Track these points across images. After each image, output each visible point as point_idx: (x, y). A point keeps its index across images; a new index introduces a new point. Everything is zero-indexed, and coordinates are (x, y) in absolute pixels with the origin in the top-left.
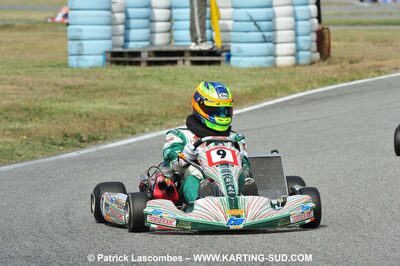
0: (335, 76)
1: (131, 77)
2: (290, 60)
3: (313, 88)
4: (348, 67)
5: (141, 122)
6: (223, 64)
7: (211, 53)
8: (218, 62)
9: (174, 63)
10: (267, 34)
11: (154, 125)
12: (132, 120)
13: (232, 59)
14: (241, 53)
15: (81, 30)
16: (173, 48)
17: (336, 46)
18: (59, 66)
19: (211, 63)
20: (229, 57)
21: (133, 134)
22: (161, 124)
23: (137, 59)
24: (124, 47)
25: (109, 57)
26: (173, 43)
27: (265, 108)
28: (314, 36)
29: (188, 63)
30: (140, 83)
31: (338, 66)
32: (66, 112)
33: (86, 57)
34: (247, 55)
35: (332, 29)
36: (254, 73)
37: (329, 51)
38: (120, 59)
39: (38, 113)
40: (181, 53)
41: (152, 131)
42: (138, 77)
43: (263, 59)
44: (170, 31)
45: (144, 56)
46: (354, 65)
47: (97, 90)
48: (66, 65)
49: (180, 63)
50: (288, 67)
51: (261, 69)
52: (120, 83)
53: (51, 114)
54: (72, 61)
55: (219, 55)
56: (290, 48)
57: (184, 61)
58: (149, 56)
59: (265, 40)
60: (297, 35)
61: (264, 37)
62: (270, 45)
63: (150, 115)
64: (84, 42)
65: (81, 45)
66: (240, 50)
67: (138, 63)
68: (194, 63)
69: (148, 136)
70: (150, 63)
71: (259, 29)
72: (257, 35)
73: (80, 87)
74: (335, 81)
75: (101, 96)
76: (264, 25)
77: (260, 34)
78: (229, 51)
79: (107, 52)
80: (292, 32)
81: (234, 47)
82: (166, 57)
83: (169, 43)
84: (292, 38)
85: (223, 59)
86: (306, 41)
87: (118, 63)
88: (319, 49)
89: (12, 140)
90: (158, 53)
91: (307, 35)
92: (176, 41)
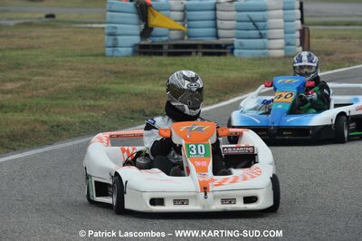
1: (160, 65)
2: (281, 53)
4: (327, 58)
6: (229, 56)
7: (218, 46)
8: (224, 54)
9: (189, 54)
10: (263, 32)
13: (236, 51)
14: (242, 47)
15: (116, 28)
16: (187, 41)
17: (314, 42)
18: (96, 55)
19: (219, 54)
20: (233, 49)
23: (160, 50)
25: (137, 48)
26: (186, 37)
28: (298, 34)
29: (200, 54)
32: (123, 93)
33: (120, 49)
34: (247, 49)
35: (311, 28)
36: (256, 62)
37: (309, 45)
38: (146, 50)
40: (195, 46)
42: (166, 65)
43: (260, 51)
45: (166, 48)
46: (331, 57)
47: (140, 75)
48: (104, 55)
49: (194, 54)
50: (279, 58)
51: (260, 59)
52: (155, 69)
54: (108, 51)
55: (225, 48)
56: (281, 43)
57: (197, 52)
58: (169, 48)
59: (261, 36)
60: (285, 33)
61: (260, 34)
62: (265, 40)
64: (118, 37)
65: (116, 39)
66: (241, 45)
67: (160, 54)
68: (205, 54)
70: (170, 54)
71: (257, 28)
72: (255, 33)
73: (124, 72)
75: (145, 80)
76: (259, 24)
77: (257, 32)
78: (233, 45)
79: (136, 45)
80: (282, 31)
81: (237, 42)
82: (181, 50)
83: (183, 39)
84: (283, 35)
85: (228, 51)
86: (292, 37)
87: (145, 54)
88: (302, 44)
89: (94, 114)
90: (176, 46)
91: (293, 33)
92: (189, 37)
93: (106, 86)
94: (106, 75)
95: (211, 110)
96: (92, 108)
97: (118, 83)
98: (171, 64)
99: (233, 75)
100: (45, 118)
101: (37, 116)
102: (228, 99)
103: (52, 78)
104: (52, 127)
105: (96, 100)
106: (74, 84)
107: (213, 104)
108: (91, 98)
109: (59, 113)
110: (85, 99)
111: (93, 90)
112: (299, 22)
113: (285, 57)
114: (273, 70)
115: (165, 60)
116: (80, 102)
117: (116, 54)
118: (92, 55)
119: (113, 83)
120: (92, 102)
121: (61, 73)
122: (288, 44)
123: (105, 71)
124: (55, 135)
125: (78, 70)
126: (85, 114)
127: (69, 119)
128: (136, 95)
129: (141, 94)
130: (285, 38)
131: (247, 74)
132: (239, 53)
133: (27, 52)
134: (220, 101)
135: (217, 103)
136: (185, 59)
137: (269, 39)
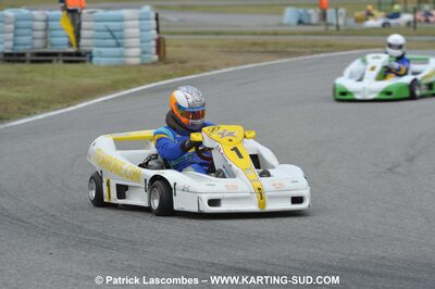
0: (171, 72)
1: (20, 71)
2: (136, 61)
3: (156, 81)
4: (180, 65)
5: (34, 106)
6: (88, 64)
7: (78, 54)
8: (83, 62)
9: (50, 61)
10: (120, 41)
11: (44, 108)
12: (26, 104)
13: (95, 59)
14: (100, 55)
16: (49, 50)
17: (170, 51)
19: (77, 62)
20: (91, 57)
21: (29, 115)
22: (48, 107)
23: (22, 58)
24: (13, 49)
26: (49, 46)
27: (122, 96)
28: (154, 43)
29: (61, 62)
30: (28, 76)
31: (172, 65)
34: (104, 56)
35: (166, 37)
37: (164, 53)
38: (10, 58)
40: (55, 54)
41: (42, 112)
42: (25, 72)
43: (116, 60)
44: (45, 38)
45: (28, 57)
46: (186, 65)
49: (55, 61)
50: (135, 66)
51: (116, 66)
52: (13, 76)
55: (84, 56)
56: (136, 51)
57: (58, 60)
58: (32, 56)
59: (118, 45)
60: (142, 42)
61: (117, 43)
62: (122, 49)
63: (39, 100)
66: (100, 53)
67: (23, 62)
68: (65, 62)
69: (40, 117)
70: (33, 62)
71: (114, 37)
72: (112, 42)
74: (170, 77)
76: (116, 34)
77: (114, 41)
78: (90, 53)
80: (139, 40)
81: (95, 50)
82: (43, 57)
83: (45, 47)
84: (139, 44)
85: (87, 58)
86: (148, 47)
87: (9, 61)
88: (158, 52)
90: (39, 54)
91: (148, 41)
92: (52, 45)
95: (55, 116)
98: (31, 71)
99: (87, 82)
112: (154, 32)
113: (143, 64)
114: (126, 77)
115: (26, 67)
122: (144, 53)
130: (141, 47)
131: (101, 81)
132: (98, 61)
134: (68, 106)
135: (65, 107)
136: (46, 66)
137: (127, 48)
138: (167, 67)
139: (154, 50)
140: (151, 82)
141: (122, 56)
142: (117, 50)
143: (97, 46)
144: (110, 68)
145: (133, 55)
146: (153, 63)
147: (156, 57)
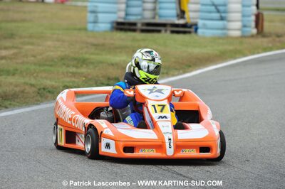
0: (270, 45)
1: (134, 40)
2: (237, 33)
3: (259, 53)
4: (277, 39)
6: (193, 35)
7: (184, 26)
8: (189, 32)
9: (159, 31)
10: (224, 15)
13: (200, 31)
14: (205, 27)
15: (97, 6)
16: (157, 20)
18: (80, 29)
19: (185, 33)
20: (196, 29)
22: (167, 73)
23: (134, 27)
24: (125, 19)
25: (115, 25)
26: (157, 17)
28: (253, 18)
29: (168, 32)
31: (270, 39)
32: (101, 62)
33: (100, 25)
34: (208, 29)
35: (264, 13)
37: (262, 28)
38: (122, 27)
39: (83, 62)
40: (164, 25)
42: (138, 40)
43: (219, 32)
44: (154, 9)
45: (139, 26)
48: (86, 29)
49: (163, 32)
50: (237, 38)
51: (219, 38)
52: (129, 43)
53: (93, 63)
54: (90, 26)
55: (190, 27)
56: (238, 25)
57: (166, 31)
58: (143, 26)
59: (222, 19)
60: (243, 16)
61: (221, 16)
62: (225, 22)
64: (99, 14)
65: (96, 16)
66: (205, 25)
67: (134, 30)
68: (173, 32)
70: (143, 31)
71: (218, 11)
72: (217, 15)
73: (103, 45)
75: (121, 52)
76: (221, 8)
78: (196, 25)
79: (112, 23)
80: (240, 14)
81: (200, 23)
82: (153, 27)
83: (154, 18)
84: (240, 18)
85: (193, 30)
86: (249, 21)
87: (121, 30)
88: (257, 26)
89: (76, 80)
90: (148, 24)
91: (249, 16)
92: (160, 17)
93: (87, 56)
94: (87, 47)
96: (74, 74)
97: (98, 54)
98: (144, 40)
99: (196, 51)
100: (33, 81)
101: (27, 80)
102: (191, 71)
103: (40, 48)
104: (39, 89)
105: (77, 67)
106: (59, 53)
107: (178, 75)
108: (73, 66)
109: (46, 78)
110: (68, 66)
111: (76, 59)
112: (255, 8)
113: (243, 37)
114: (231, 48)
115: (138, 35)
116: (64, 69)
117: (97, 29)
118: (75, 29)
119: (92, 54)
120: (74, 70)
121: (49, 43)
122: (244, 26)
123: (87, 43)
124: (41, 97)
125: (63, 41)
126: (68, 79)
127: (53, 83)
128: (113, 65)
129: (117, 64)
130: (242, 21)
131: (208, 50)
132: (203, 33)
133: (20, 25)
134: (185, 72)
135: (181, 74)
136: (156, 35)
137: (229, 21)
138: (265, 40)
139: (253, 24)
140: (254, 54)
141: (224, 28)
142: (220, 23)
143: (202, 19)
144: (215, 39)
145: (235, 28)
146: (252, 36)
147: (255, 31)
